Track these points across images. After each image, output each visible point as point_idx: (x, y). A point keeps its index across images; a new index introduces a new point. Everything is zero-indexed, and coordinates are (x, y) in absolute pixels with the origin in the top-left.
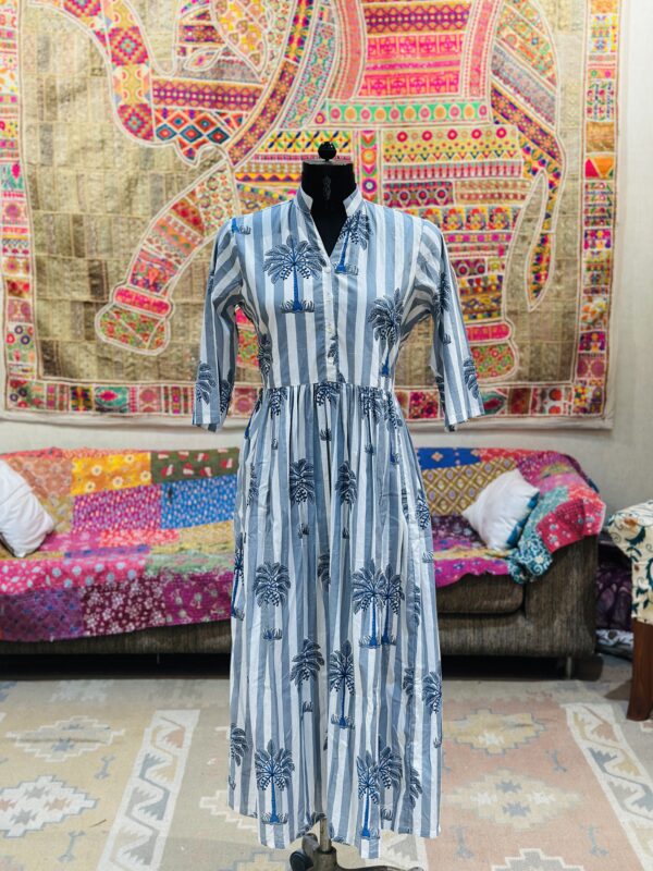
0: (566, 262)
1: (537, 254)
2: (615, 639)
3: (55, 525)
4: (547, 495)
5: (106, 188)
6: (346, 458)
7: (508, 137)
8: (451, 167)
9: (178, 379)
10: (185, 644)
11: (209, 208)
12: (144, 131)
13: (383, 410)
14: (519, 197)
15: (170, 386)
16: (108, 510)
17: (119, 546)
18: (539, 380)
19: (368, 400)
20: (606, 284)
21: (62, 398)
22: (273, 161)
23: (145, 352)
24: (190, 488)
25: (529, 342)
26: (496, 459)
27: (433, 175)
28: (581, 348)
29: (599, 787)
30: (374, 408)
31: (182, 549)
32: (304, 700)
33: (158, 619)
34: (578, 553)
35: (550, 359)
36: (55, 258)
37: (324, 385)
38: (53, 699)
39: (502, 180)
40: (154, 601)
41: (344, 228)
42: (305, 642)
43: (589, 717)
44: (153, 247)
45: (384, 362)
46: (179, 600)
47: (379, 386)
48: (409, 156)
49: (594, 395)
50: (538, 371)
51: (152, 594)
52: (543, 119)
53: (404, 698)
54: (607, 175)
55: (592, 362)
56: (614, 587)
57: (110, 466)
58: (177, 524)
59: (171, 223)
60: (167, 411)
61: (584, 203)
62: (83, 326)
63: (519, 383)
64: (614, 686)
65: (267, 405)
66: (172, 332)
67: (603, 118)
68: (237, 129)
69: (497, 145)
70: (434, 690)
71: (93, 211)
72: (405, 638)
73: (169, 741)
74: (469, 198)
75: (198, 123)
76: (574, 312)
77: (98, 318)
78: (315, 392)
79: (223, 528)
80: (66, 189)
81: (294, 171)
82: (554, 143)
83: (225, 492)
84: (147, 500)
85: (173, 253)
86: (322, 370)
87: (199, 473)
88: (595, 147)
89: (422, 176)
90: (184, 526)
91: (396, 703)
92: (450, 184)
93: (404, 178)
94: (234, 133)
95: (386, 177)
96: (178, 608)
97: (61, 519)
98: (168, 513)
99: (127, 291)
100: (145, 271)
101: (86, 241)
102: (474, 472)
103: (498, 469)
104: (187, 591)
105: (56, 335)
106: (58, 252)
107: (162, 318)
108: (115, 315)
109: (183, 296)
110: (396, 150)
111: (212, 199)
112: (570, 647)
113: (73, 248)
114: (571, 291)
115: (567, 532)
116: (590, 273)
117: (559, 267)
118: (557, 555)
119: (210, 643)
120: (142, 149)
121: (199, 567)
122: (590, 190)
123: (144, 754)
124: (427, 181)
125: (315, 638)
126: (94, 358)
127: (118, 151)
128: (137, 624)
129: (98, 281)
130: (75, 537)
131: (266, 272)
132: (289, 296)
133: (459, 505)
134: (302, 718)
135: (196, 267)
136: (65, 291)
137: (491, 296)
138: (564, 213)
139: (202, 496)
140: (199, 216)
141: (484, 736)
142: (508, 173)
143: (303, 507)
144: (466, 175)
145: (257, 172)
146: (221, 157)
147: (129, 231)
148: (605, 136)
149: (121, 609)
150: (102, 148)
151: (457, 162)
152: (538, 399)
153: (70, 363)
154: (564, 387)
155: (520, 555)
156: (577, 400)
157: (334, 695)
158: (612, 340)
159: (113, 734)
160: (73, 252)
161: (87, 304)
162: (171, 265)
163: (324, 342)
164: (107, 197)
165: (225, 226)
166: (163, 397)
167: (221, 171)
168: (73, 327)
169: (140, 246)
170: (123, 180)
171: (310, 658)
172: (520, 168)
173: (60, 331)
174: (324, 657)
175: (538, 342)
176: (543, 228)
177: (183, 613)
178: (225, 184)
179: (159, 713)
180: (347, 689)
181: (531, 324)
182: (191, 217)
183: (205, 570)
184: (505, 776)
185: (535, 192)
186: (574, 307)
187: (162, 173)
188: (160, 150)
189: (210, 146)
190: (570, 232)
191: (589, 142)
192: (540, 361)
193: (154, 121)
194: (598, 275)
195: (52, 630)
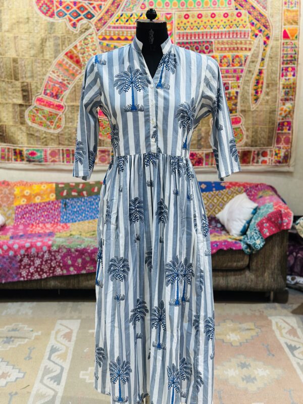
0: (272, 84)
1: (257, 80)
2: (295, 281)
3: (6, 221)
4: (262, 207)
5: (30, 44)
6: (162, 197)
7: (243, 17)
8: (212, 33)
9: (69, 145)
10: (73, 284)
11: (85, 55)
12: (50, 13)
13: (183, 169)
14: (248, 49)
15: (65, 149)
16: (33, 213)
17: (39, 233)
18: (256, 146)
19: (175, 164)
20: (292, 96)
21: (8, 155)
22: (118, 30)
23: (52, 131)
24: (75, 202)
25: (251, 126)
26: (234, 187)
27: (203, 37)
28: (279, 130)
29: (292, 365)
30: (178, 169)
31: (71, 235)
32: (137, 332)
33: (59, 272)
34: (278, 238)
35: (262, 135)
36: (3, 81)
37: (149, 154)
38: (4, 313)
39: (239, 40)
40: (56, 263)
41: (161, 61)
42: (138, 300)
43: (284, 325)
44: (55, 75)
45: (184, 141)
46: (70, 262)
47: (182, 154)
48: (190, 27)
49: (285, 153)
50: (256, 142)
51: (55, 259)
52: (261, 7)
53: (193, 332)
54: (294, 38)
55: (284, 137)
56: (295, 254)
57: (34, 191)
58: (69, 221)
59: (64, 62)
60: (63, 162)
61: (282, 53)
62: (19, 117)
63: (246, 148)
64: (295, 306)
65: (116, 166)
66: (66, 120)
67: (292, 7)
68: (99, 12)
69: (236, 21)
70: (211, 327)
71: (23, 56)
72: (194, 298)
73: (64, 338)
74: (222, 49)
75: (78, 8)
76: (275, 111)
77: (27, 113)
78: (144, 159)
79: (93, 223)
80: (9, 44)
81: (129, 35)
82: (267, 20)
83: (93, 204)
84: (53, 208)
85: (65, 79)
86: (148, 145)
87: (80, 194)
88: (288, 23)
89: (197, 38)
90: (73, 222)
91: (189, 334)
92: (212, 42)
93: (187, 39)
94: (97, 14)
95: (178, 38)
96: (69, 266)
97: (8, 218)
98: (64, 215)
99: (42, 99)
100: (51, 88)
101: (20, 72)
102: (222, 194)
103: (235, 193)
104: (73, 257)
105: (5, 122)
106: (5, 78)
107: (60, 113)
108: (35, 111)
109: (71, 102)
110: (183, 23)
111: (86, 50)
112: (273, 287)
113: (13, 75)
114: (274, 100)
115: (273, 227)
116: (284, 90)
117: (268, 87)
118: (267, 240)
119: (86, 284)
120: (48, 22)
121: (80, 245)
122: (285, 46)
123: (51, 345)
124: (200, 40)
125: (143, 298)
126: (25, 134)
127: (36, 23)
128: (48, 274)
129: (26, 93)
130: (16, 227)
131: (115, 88)
132: (129, 102)
133: (214, 211)
134: (136, 343)
135: (78, 86)
136: (9, 99)
137: (232, 102)
138: (271, 58)
139: (82, 206)
140: (79, 59)
141: (229, 335)
142: (243, 36)
143: (137, 225)
144: (220, 37)
145: (110, 35)
146: (90, 27)
147: (42, 67)
148: (294, 17)
149: (39, 266)
150: (28, 22)
151: (215, 30)
152: (256, 156)
153: (12, 136)
154: (269, 150)
155: (248, 239)
156: (276, 157)
157: (154, 330)
158: (295, 125)
159: (35, 334)
160: (13, 77)
161: (21, 105)
162: (64, 85)
163: (149, 129)
164: (30, 48)
165: (91, 60)
166: (61, 154)
167: (91, 35)
168: (14, 118)
169: (48, 75)
170: (39, 39)
171: (141, 309)
172: (248, 33)
173: (7, 119)
174: (148, 308)
175: (256, 126)
176: (260, 66)
177: (72, 269)
178: (92, 41)
179: (59, 322)
180: (161, 327)
181: (253, 117)
182: (75, 59)
183: (83, 246)
184: (242, 359)
185: (257, 47)
186: (276, 108)
187: (59, 35)
188: (58, 23)
189: (85, 21)
190: (274, 68)
191: (285, 20)
192: (257, 136)
193: (55, 8)
194: (288, 91)
195: (3, 277)
